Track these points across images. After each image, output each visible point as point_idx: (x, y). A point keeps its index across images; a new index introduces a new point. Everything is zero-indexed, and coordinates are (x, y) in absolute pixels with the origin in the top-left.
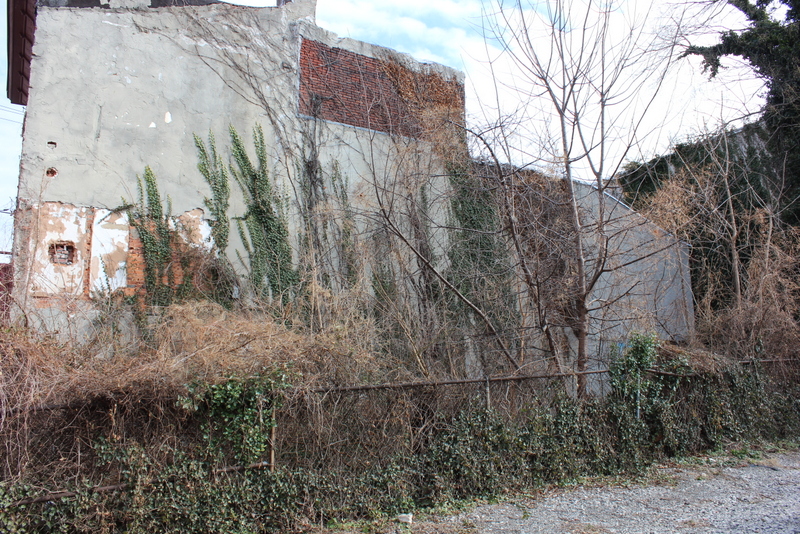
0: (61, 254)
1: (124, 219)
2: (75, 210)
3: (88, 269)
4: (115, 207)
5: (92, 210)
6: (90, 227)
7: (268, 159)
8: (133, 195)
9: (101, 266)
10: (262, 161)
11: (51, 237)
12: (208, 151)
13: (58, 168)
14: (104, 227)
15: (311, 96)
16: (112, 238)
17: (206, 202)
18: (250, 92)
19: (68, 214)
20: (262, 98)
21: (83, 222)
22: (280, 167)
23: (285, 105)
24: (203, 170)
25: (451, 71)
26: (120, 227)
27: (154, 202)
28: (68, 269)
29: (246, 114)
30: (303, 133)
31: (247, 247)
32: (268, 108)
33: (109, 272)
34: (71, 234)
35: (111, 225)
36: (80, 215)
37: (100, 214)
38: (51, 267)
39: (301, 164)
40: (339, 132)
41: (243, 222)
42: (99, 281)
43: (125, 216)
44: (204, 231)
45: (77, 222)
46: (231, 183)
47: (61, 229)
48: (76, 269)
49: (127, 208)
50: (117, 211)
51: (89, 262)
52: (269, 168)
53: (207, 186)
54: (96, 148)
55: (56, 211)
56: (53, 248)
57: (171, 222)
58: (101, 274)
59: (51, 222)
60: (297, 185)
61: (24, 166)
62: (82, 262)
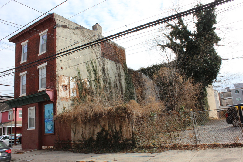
0: (64, 88)
1: (74, 80)
2: (66, 77)
3: (69, 92)
4: (73, 77)
5: (69, 77)
6: (69, 81)
7: (97, 67)
8: (76, 74)
9: (72, 91)
10: (96, 67)
11: (63, 84)
12: (87, 65)
13: (63, 67)
14: (72, 82)
15: (103, 52)
16: (73, 84)
17: (88, 76)
18: (93, 50)
19: (65, 78)
20: (95, 52)
21: (68, 80)
22: (99, 69)
23: (99, 54)
24: (87, 69)
25: (123, 48)
26: (74, 82)
27: (80, 76)
28: (66, 91)
29: (93, 56)
30: (102, 61)
31: (95, 87)
32: (96, 55)
33: (73, 92)
34: (66, 83)
35: (73, 81)
36: (67, 78)
37: (71, 78)
38: (63, 91)
39: (102, 68)
40: (107, 61)
41: (94, 81)
42: (71, 95)
43: (75, 79)
44: (88, 83)
45: (67, 80)
46: (92, 72)
47: (64, 82)
48: (67, 91)
49: (75, 77)
50: (73, 78)
51: (69, 90)
52: (97, 69)
53: (88, 73)
54: (69, 62)
55: (63, 77)
56: (63, 86)
57: (82, 81)
58: (72, 93)
59: (62, 80)
60: (102, 73)
61: (57, 66)
62: (68, 90)
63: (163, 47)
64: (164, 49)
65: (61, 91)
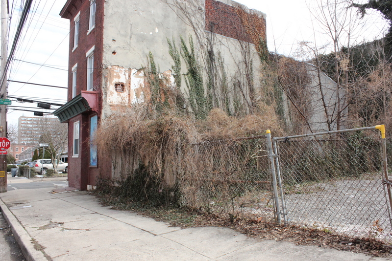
0: (119, 88)
1: (142, 74)
2: (124, 69)
3: (129, 95)
4: (139, 68)
5: (130, 69)
6: (129, 76)
7: (195, 49)
8: (144, 62)
9: (134, 93)
10: (193, 50)
11: (116, 80)
12: (173, 46)
13: (117, 51)
14: (135, 77)
15: (210, 22)
16: (137, 81)
17: (173, 67)
18: (187, 20)
19: (121, 71)
20: (191, 23)
21: (127, 74)
22: (199, 53)
23: (200, 26)
24: (172, 55)
25: (262, 13)
26: (140, 77)
27: (153, 67)
28: (122, 94)
29: (186, 29)
30: (207, 39)
31: (188, 87)
32: (194, 27)
33: (137, 95)
34: (123, 80)
35: (138, 76)
36: (125, 71)
37: (134, 71)
38: (115, 92)
39: (207, 52)
40: (220, 39)
41: (186, 76)
42: (134, 100)
43: (142, 72)
44: (172, 79)
45: (125, 74)
46: (182, 60)
47: (119, 77)
48: (125, 94)
49: (143, 69)
50: (139, 70)
51: (130, 91)
52: (195, 54)
53: (172, 60)
54: (130, 42)
55: (117, 70)
56: (116, 85)
57: (159, 75)
58: (135, 97)
59: (115, 74)
60: (205, 61)
61: (104, 50)
62: (127, 91)
63: (362, 8)
64: (363, 12)
65: (112, 93)
